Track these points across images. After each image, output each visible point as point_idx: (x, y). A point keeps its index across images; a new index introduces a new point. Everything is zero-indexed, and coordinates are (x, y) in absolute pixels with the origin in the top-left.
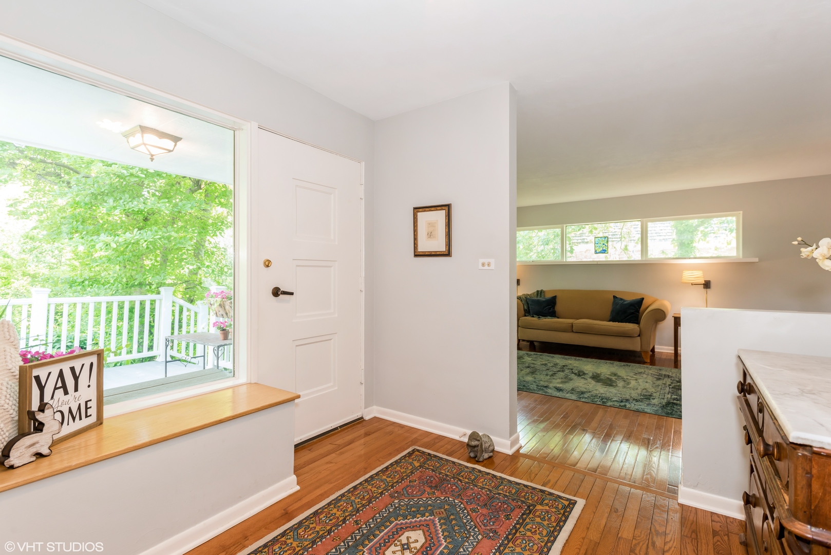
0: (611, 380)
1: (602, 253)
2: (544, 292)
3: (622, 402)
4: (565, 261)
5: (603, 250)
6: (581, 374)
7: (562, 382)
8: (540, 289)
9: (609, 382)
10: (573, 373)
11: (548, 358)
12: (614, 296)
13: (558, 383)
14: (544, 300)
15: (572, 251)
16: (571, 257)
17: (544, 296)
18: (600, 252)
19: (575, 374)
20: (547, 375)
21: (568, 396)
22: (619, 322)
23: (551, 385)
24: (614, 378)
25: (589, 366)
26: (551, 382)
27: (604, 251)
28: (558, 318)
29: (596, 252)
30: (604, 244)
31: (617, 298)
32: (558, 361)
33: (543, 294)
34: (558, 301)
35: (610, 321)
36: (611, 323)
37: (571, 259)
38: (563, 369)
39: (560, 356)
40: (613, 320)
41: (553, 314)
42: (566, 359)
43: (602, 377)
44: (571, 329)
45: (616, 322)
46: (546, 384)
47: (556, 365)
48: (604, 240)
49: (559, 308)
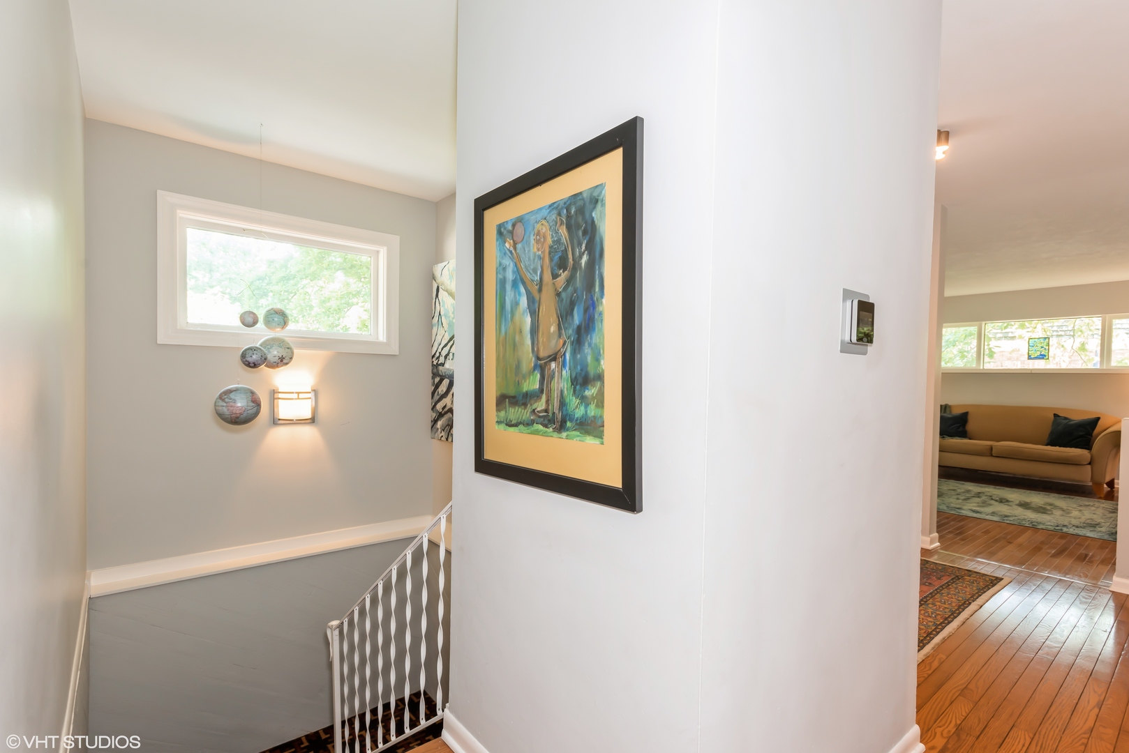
0: (1044, 509)
1: (1040, 358)
2: (950, 407)
3: (1058, 526)
4: (982, 368)
5: (1041, 355)
6: (1002, 501)
7: (979, 506)
8: (943, 404)
9: (1041, 510)
10: (992, 499)
11: (957, 485)
12: (1054, 414)
13: (974, 506)
14: (950, 416)
15: (991, 355)
16: (989, 362)
17: (951, 412)
18: (1036, 358)
19: (996, 501)
20: (958, 499)
21: (987, 517)
22: (1060, 446)
23: (965, 507)
24: (1048, 507)
25: (1015, 495)
26: (964, 505)
27: (1042, 357)
28: (970, 439)
29: (1030, 358)
30: (1042, 347)
31: (1059, 416)
32: (970, 488)
33: (948, 410)
34: (970, 418)
35: (1047, 445)
36: (1049, 448)
37: (990, 365)
38: (978, 495)
39: (973, 484)
40: (1053, 442)
41: (963, 434)
42: (982, 487)
43: (1033, 505)
44: (990, 452)
45: (1056, 446)
46: (958, 506)
47: (968, 491)
48: (1042, 341)
49: (971, 426)
